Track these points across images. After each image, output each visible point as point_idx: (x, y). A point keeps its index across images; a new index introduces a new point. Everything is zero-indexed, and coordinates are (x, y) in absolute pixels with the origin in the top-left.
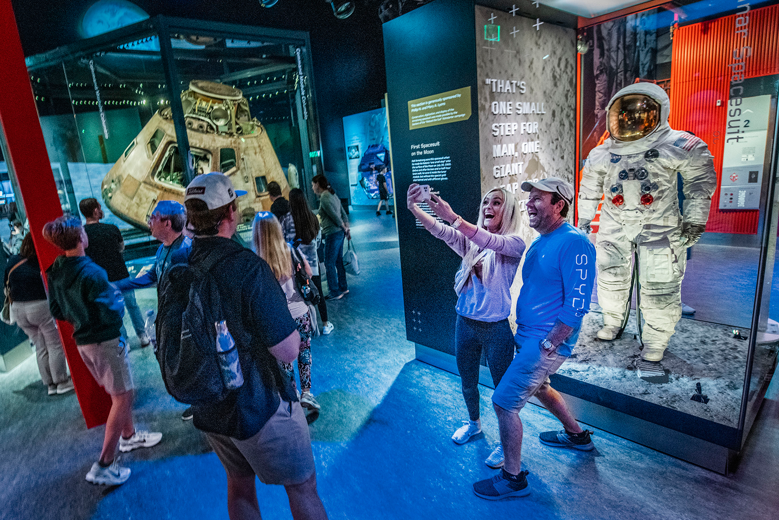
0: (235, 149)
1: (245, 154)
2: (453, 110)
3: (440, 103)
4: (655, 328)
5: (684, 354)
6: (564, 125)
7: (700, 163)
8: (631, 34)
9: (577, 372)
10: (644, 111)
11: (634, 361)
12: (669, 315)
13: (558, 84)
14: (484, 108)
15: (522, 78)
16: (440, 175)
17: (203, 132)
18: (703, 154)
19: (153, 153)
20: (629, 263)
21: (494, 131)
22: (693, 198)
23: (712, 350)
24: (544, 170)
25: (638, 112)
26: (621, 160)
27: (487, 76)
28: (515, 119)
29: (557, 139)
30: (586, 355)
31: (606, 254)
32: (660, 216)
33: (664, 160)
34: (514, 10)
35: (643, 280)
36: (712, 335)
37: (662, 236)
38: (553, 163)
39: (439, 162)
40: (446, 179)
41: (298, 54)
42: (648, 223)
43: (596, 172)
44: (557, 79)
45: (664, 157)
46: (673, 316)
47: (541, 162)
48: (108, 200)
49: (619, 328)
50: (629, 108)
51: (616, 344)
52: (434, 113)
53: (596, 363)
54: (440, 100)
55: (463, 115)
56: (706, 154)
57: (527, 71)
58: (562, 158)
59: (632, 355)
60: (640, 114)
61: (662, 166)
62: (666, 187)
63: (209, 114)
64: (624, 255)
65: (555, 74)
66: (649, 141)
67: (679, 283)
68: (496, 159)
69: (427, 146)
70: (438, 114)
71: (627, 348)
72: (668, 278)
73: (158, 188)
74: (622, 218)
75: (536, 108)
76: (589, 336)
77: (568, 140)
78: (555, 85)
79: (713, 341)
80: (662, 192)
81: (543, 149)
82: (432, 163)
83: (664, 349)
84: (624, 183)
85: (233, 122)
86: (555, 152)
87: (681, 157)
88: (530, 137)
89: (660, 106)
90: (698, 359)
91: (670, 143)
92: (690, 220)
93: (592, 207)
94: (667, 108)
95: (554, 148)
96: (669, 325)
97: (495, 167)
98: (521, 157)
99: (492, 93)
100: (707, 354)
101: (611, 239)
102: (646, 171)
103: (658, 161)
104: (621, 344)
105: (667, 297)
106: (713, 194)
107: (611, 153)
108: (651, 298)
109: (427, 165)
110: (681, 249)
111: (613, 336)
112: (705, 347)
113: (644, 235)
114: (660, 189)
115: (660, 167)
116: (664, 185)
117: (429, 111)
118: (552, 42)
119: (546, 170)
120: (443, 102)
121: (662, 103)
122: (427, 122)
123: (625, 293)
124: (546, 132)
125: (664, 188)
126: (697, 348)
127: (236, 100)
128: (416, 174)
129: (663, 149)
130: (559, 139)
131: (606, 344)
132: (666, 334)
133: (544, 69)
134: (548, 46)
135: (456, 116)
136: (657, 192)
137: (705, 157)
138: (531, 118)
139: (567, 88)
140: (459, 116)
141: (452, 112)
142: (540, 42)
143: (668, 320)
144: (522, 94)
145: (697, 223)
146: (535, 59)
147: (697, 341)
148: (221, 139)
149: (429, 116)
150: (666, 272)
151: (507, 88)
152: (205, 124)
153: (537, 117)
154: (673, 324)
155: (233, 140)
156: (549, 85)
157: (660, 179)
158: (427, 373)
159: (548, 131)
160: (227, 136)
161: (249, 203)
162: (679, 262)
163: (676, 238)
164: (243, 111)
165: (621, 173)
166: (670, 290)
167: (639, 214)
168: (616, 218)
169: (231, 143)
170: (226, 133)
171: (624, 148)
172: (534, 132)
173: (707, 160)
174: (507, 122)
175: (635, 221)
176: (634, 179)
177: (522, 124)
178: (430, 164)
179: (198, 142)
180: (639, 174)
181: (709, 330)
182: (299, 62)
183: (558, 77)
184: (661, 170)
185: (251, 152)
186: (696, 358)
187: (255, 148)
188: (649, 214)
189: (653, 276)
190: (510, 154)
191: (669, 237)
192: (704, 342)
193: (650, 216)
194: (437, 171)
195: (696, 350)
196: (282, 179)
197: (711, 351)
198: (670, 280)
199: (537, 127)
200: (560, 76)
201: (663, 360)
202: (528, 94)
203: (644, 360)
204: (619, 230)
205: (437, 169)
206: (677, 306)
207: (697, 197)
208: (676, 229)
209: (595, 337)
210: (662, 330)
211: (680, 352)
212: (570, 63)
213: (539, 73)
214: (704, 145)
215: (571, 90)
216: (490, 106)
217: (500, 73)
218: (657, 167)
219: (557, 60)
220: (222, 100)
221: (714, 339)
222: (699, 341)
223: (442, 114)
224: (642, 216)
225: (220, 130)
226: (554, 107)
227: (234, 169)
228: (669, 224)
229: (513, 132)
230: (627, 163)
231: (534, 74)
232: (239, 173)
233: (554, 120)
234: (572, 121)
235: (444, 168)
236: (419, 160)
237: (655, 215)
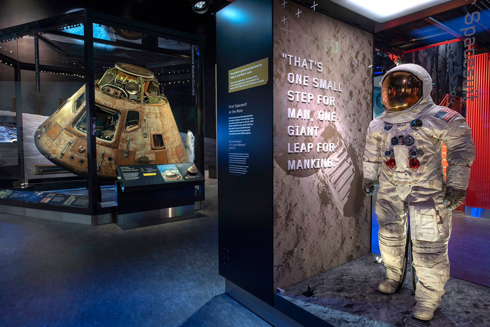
0: (140, 112)
1: (147, 116)
2: (256, 76)
3: (248, 71)
4: (426, 285)
5: (455, 316)
6: (361, 104)
7: (458, 133)
8: (442, 63)
9: (347, 322)
10: (409, 87)
11: (405, 317)
12: (437, 274)
13: (356, 71)
14: (279, 76)
15: (320, 60)
16: (246, 130)
17: (117, 98)
18: (461, 126)
19: (77, 109)
20: (403, 221)
21: (289, 96)
22: (453, 165)
23: (482, 314)
24: (341, 137)
25: (404, 88)
26: (393, 127)
27: (284, 51)
28: (312, 91)
29: (355, 115)
30: (361, 306)
31: (382, 211)
32: (426, 179)
33: (427, 129)
34: (314, 6)
35: (413, 238)
36: (485, 300)
37: (428, 198)
38: (349, 133)
39: (246, 119)
40: (250, 133)
41: (193, 50)
42: (416, 185)
43: (374, 138)
44: (354, 67)
45: (427, 126)
46: (441, 276)
47: (338, 130)
48: (37, 140)
49: (397, 282)
50: (397, 83)
51: (393, 298)
52: (244, 80)
53: (368, 315)
54: (248, 69)
55: (263, 81)
56: (464, 126)
57: (325, 56)
58: (360, 130)
59: (405, 311)
60: (405, 89)
61: (426, 134)
62: (430, 153)
63: (124, 85)
64: (398, 213)
65: (353, 63)
66: (415, 112)
67: (445, 244)
68: (291, 120)
69: (239, 106)
70: (247, 80)
71: (403, 303)
72: (434, 238)
73: (74, 134)
74: (395, 179)
75: (333, 86)
76: (372, 287)
77: (365, 117)
78: (353, 71)
79: (486, 305)
80: (427, 157)
81: (340, 120)
82: (241, 120)
83: (434, 308)
84: (395, 148)
85: (142, 93)
86: (353, 124)
87: (441, 127)
88: (327, 108)
89: (422, 82)
90: (467, 323)
91: (432, 115)
92: (452, 184)
93: (373, 169)
94: (428, 85)
95: (352, 121)
96: (438, 284)
97: (289, 127)
98: (317, 123)
99: (288, 65)
100: (477, 318)
101: (387, 197)
102: (412, 138)
103: (422, 129)
104: (397, 299)
105: (434, 256)
106: (472, 162)
107: (385, 122)
108: (419, 256)
109: (238, 121)
110: (445, 211)
111: (392, 290)
112: (477, 310)
113: (413, 195)
114: (425, 155)
115: (424, 135)
116: (429, 152)
117: (241, 78)
118: (350, 39)
119: (343, 138)
120: (250, 70)
121: (424, 80)
122: (240, 86)
123: (400, 249)
124: (343, 106)
125: (428, 154)
126: (469, 311)
127: (147, 79)
128: (231, 129)
129: (426, 120)
130: (357, 114)
131: (385, 297)
132: (435, 293)
133: (341, 57)
134: (346, 41)
135: (259, 82)
136: (422, 157)
137: (462, 128)
138: (328, 93)
139: (364, 76)
140: (261, 81)
141: (256, 78)
142: (339, 35)
143: (436, 279)
144: (320, 72)
145: (458, 188)
146: (333, 47)
147: (469, 303)
148: (130, 104)
149: (241, 82)
150: (432, 232)
151: (303, 65)
152: (119, 92)
153: (335, 94)
154: (441, 283)
155: (139, 105)
156: (347, 71)
157: (425, 146)
158: (228, 307)
159: (345, 106)
160: (136, 102)
161: (145, 153)
162: (444, 224)
163: (439, 201)
164: (154, 88)
165: (392, 139)
166: (436, 249)
167: (408, 176)
168: (390, 179)
169: (137, 108)
170: (135, 100)
171: (394, 117)
172: (331, 104)
173: (465, 131)
174: (304, 92)
175: (405, 183)
176: (402, 145)
177: (319, 96)
178: (241, 121)
179: (112, 104)
180: (407, 140)
181: (483, 294)
182: (193, 55)
183: (356, 66)
184: (425, 138)
185: (153, 116)
186: (465, 322)
187: (156, 114)
188: (416, 177)
189: (421, 234)
190: (305, 118)
191: (434, 199)
192: (476, 306)
193: (417, 179)
194: (244, 126)
195: (467, 312)
196: (177, 139)
197: (482, 316)
198: (435, 240)
199: (334, 100)
200: (358, 66)
201: (433, 319)
202: (325, 72)
203: (414, 318)
204: (393, 190)
205: (245, 125)
206: (444, 266)
207: (457, 163)
208: (440, 192)
209: (376, 289)
210: (433, 288)
211: (451, 313)
212: (367, 57)
213: (337, 59)
214: (461, 118)
215: (368, 78)
216: (287, 76)
217: (298, 51)
218: (421, 135)
219: (355, 53)
220: (136, 77)
221: (487, 303)
222: (472, 304)
223: (250, 80)
224: (411, 179)
225: (130, 97)
226: (351, 88)
227: (137, 127)
228: (434, 187)
229: (309, 101)
230: (397, 131)
231: (332, 59)
232: (140, 130)
233: (351, 99)
234: (369, 102)
235: (249, 124)
236: (233, 118)
237: (421, 178)
